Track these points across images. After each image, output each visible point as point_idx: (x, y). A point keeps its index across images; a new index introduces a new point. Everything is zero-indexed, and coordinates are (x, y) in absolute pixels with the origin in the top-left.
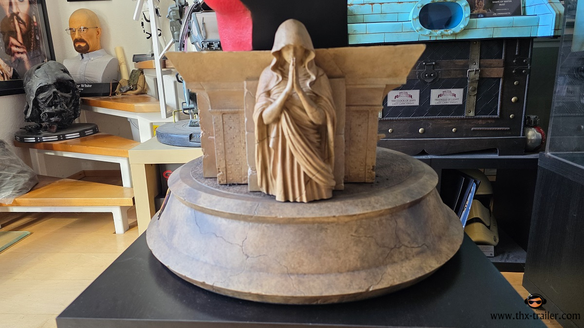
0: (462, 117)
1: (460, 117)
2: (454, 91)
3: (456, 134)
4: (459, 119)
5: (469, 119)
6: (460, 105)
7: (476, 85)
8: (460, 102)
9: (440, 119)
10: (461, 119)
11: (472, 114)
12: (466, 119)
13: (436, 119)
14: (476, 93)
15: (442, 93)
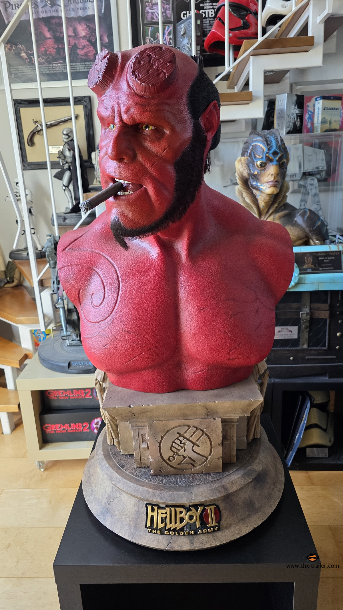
0: (298, 348)
1: (296, 348)
2: (290, 328)
3: (294, 361)
4: (295, 350)
5: (303, 350)
6: (296, 339)
7: (308, 324)
8: (296, 337)
9: (280, 350)
10: (297, 350)
11: (305, 346)
12: (301, 350)
13: (276, 349)
14: (308, 330)
15: (281, 330)
